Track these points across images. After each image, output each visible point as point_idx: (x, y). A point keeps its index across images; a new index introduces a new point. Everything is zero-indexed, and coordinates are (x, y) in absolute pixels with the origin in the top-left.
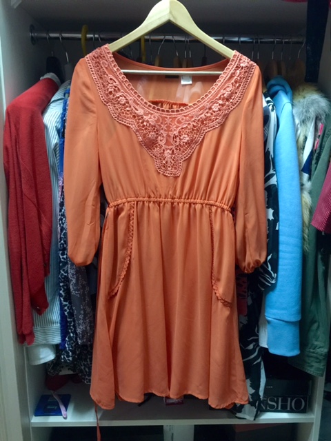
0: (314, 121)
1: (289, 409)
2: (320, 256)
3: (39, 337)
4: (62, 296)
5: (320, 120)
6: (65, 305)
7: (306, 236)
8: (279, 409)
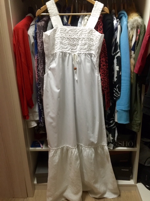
0: (136, 28)
1: (127, 146)
2: (138, 85)
3: (31, 117)
4: (39, 102)
5: (139, 28)
6: (40, 105)
7: (132, 77)
8: (123, 146)
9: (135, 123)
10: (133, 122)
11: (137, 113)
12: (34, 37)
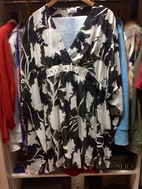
0: (134, 37)
3: (12, 140)
4: (23, 122)
6: (24, 126)
8: (121, 168)
9: (136, 144)
10: (134, 143)
11: (138, 132)
12: (15, 46)
